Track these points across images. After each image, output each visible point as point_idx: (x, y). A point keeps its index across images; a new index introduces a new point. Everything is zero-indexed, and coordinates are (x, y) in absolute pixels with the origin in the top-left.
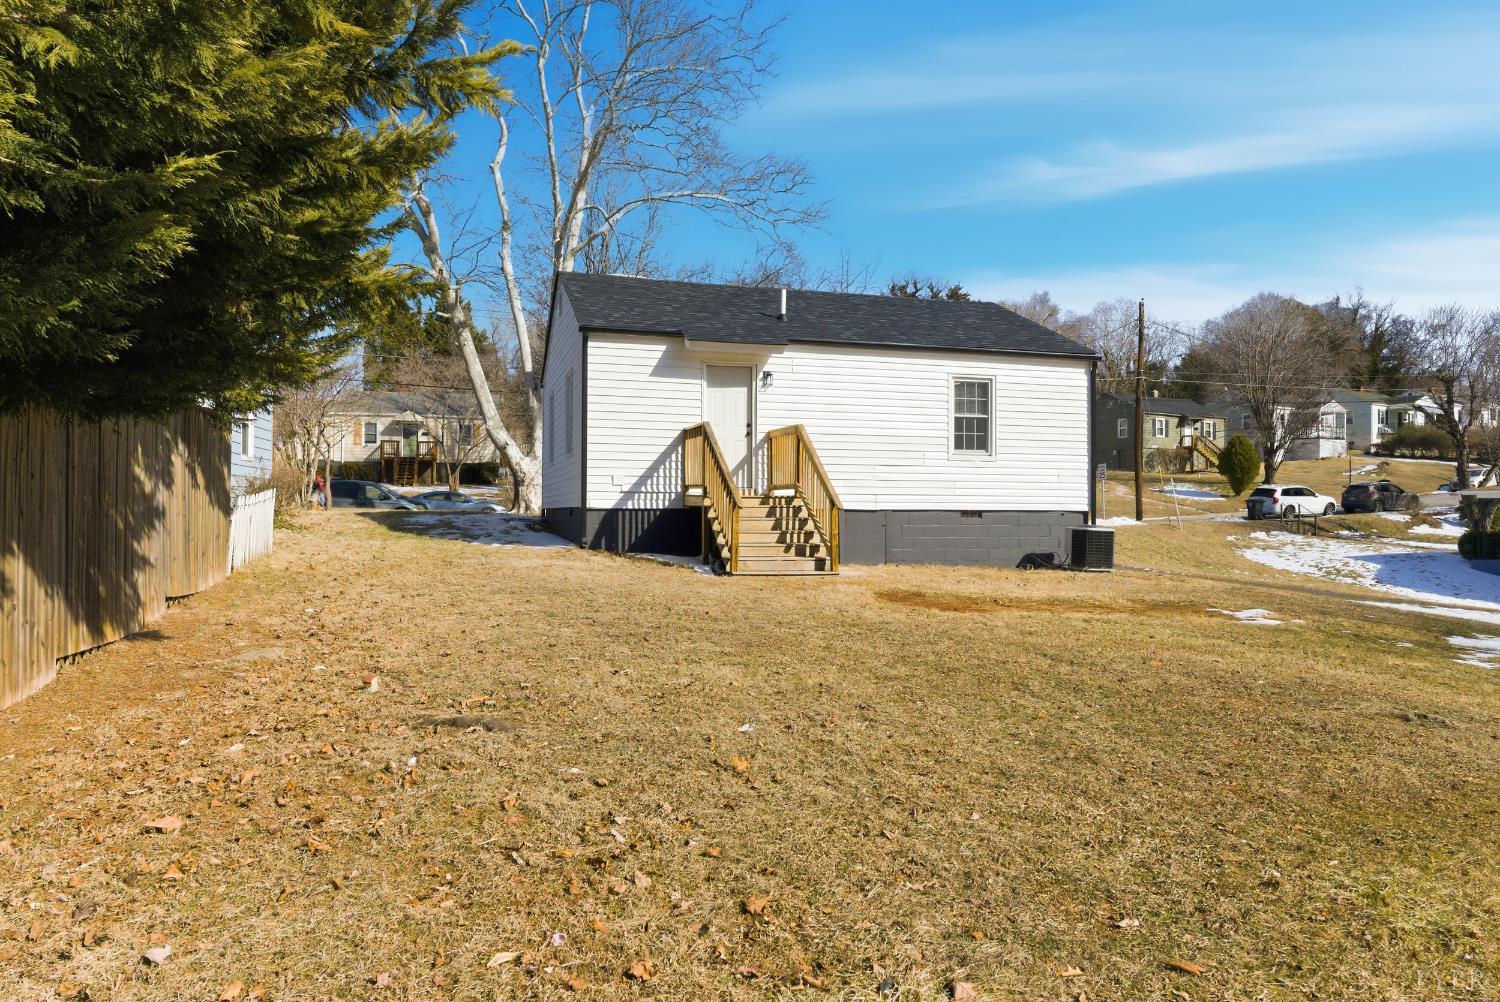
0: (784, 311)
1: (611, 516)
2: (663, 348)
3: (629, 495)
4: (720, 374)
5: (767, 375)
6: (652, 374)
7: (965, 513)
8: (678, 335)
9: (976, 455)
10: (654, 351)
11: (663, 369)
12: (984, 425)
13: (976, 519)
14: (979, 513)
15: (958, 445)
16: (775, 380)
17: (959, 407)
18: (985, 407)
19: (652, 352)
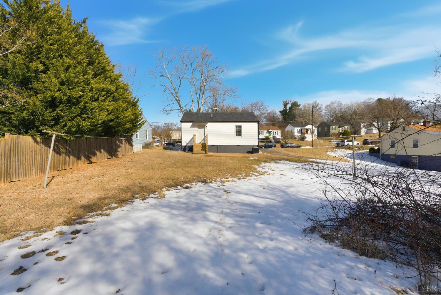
0: (212, 117)
1: (185, 146)
2: (192, 124)
3: (187, 144)
4: (200, 127)
5: (207, 126)
6: (190, 127)
7: (237, 145)
8: (193, 122)
9: (239, 137)
10: (191, 124)
11: (192, 127)
12: (240, 132)
13: (239, 146)
14: (240, 145)
15: (237, 135)
16: (207, 127)
17: (236, 130)
18: (240, 130)
19: (190, 124)
